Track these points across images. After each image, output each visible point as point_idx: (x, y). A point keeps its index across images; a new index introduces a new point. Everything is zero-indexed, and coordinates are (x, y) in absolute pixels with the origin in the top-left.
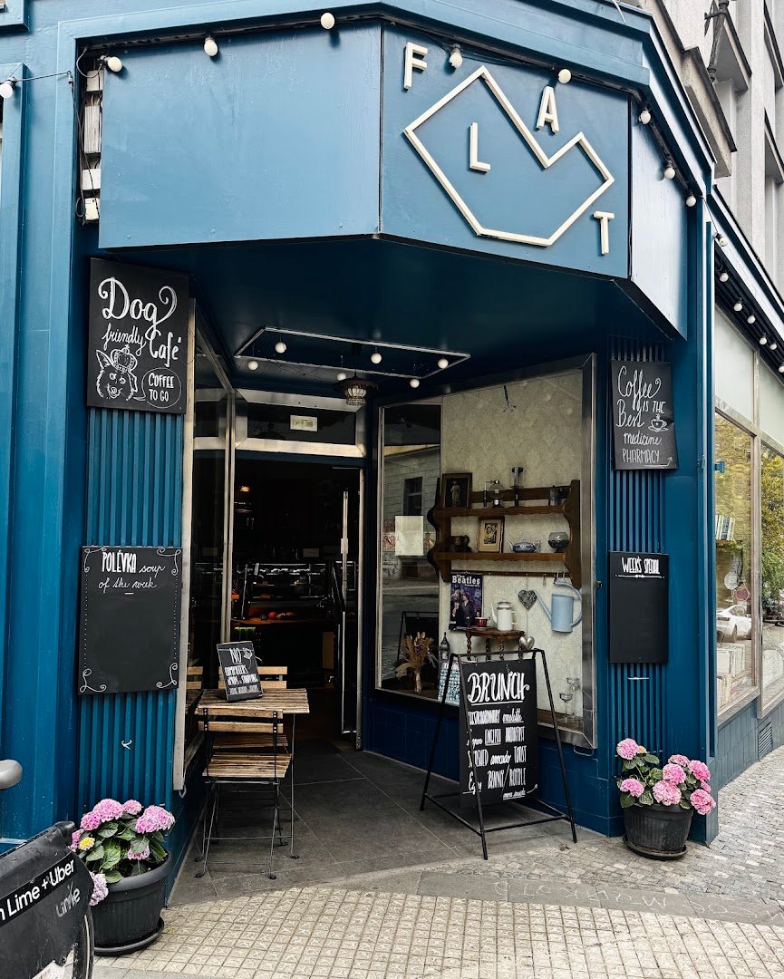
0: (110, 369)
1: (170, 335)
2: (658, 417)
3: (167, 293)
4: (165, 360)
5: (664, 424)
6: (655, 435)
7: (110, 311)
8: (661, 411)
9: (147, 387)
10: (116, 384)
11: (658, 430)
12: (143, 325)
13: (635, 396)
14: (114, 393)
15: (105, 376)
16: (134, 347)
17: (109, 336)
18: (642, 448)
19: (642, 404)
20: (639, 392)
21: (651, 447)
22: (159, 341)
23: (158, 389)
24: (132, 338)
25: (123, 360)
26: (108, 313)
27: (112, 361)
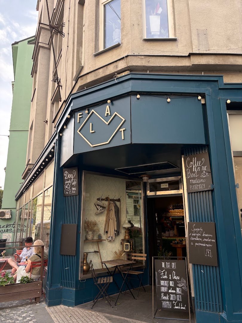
0: (66, 189)
1: (75, 179)
2: (204, 172)
3: (74, 172)
4: (74, 185)
5: (207, 174)
6: (203, 178)
7: (66, 177)
8: (205, 169)
9: (72, 191)
10: (67, 191)
11: (205, 176)
12: (71, 178)
13: (194, 167)
14: (67, 193)
15: (66, 190)
16: (70, 183)
17: (66, 182)
18: (198, 184)
19: (197, 169)
20: (195, 165)
21: (202, 183)
22: (73, 181)
23: (73, 191)
24: (69, 182)
25: (68, 186)
26: (66, 178)
27: (67, 187)
